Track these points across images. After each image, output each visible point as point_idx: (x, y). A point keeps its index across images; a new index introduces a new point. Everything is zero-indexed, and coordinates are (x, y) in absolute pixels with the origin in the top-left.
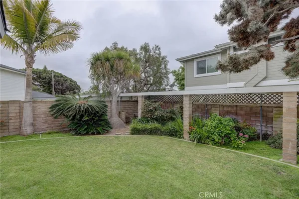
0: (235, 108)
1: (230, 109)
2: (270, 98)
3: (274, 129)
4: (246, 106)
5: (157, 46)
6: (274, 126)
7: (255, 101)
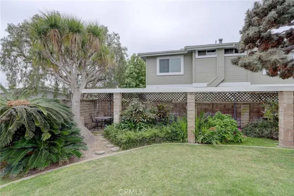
0: (212, 106)
1: (207, 107)
2: (240, 96)
3: (242, 122)
4: (221, 104)
5: (116, 35)
6: (242, 119)
7: (230, 99)
